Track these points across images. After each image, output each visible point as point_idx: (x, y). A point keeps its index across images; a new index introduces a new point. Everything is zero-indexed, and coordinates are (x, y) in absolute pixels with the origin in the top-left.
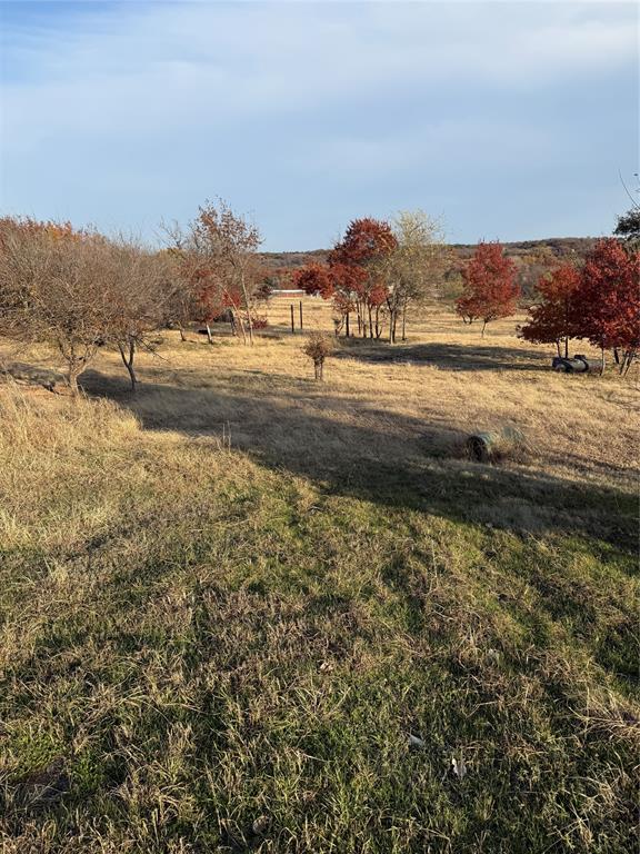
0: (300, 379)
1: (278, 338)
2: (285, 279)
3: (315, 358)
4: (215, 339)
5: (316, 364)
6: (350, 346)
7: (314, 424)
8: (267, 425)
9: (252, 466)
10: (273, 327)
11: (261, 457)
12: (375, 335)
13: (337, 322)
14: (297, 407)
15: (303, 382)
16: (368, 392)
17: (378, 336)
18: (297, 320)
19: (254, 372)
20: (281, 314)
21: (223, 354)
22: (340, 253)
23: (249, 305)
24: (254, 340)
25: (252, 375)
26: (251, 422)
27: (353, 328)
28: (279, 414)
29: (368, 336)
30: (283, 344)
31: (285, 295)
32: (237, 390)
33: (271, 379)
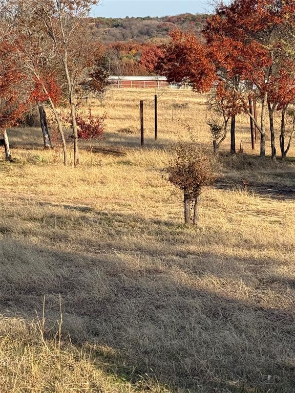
0: (158, 223)
1: (117, 153)
2: (128, 58)
3: (184, 188)
4: (17, 154)
5: (187, 197)
6: (238, 169)
7: (190, 301)
8: (108, 300)
9: (97, 374)
10: (109, 135)
11: (108, 358)
12: (279, 152)
13: (215, 129)
14: (157, 271)
15: (164, 228)
16: (276, 247)
17: (284, 153)
18: (149, 125)
19: (84, 210)
20: (121, 114)
21: (30, 180)
22: (224, 19)
23: (74, 101)
24: (78, 155)
25: (78, 214)
26: (83, 295)
27: (242, 138)
28: (128, 282)
29: (268, 152)
30: (128, 163)
31: (128, 84)
32: (55, 238)
33: (109, 222)
